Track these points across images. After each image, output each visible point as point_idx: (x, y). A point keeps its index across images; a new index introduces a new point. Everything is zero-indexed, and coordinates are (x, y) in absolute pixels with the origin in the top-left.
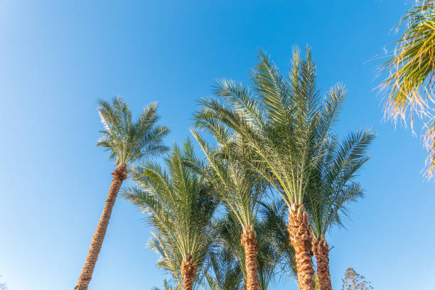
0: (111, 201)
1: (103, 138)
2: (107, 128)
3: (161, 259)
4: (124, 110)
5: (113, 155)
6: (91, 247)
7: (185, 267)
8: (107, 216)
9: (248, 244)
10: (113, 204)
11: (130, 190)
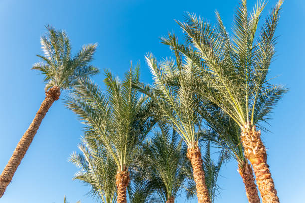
0: (42, 115)
1: (40, 63)
2: (47, 54)
3: (82, 172)
4: (67, 43)
5: (48, 79)
6: (15, 151)
7: (122, 175)
8: (36, 126)
9: (196, 157)
10: (43, 117)
11: (75, 101)
